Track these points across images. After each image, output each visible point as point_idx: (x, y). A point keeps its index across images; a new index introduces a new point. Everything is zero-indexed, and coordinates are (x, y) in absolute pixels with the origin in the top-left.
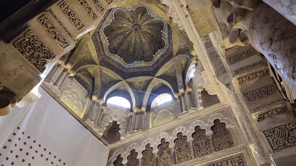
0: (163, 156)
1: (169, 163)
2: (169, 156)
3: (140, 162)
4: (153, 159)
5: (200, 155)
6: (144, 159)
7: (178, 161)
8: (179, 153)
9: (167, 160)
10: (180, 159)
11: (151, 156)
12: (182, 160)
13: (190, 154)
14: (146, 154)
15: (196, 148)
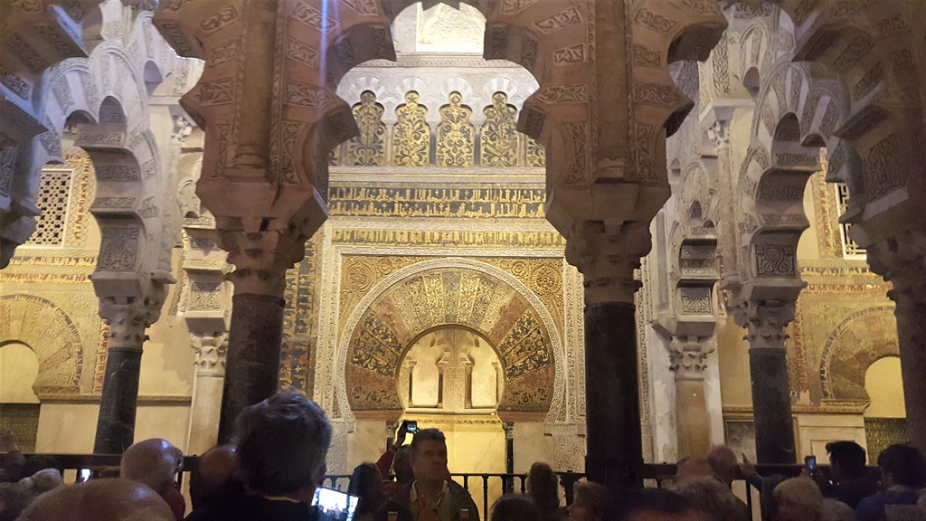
0: (449, 134)
1: (464, 156)
2: (464, 140)
3: (389, 130)
4: (422, 135)
5: (536, 162)
6: (397, 126)
7: (486, 159)
8: (489, 141)
9: (459, 148)
10: (490, 155)
11: (418, 125)
12: (496, 159)
13: (514, 152)
14: (404, 114)
15: (531, 143)
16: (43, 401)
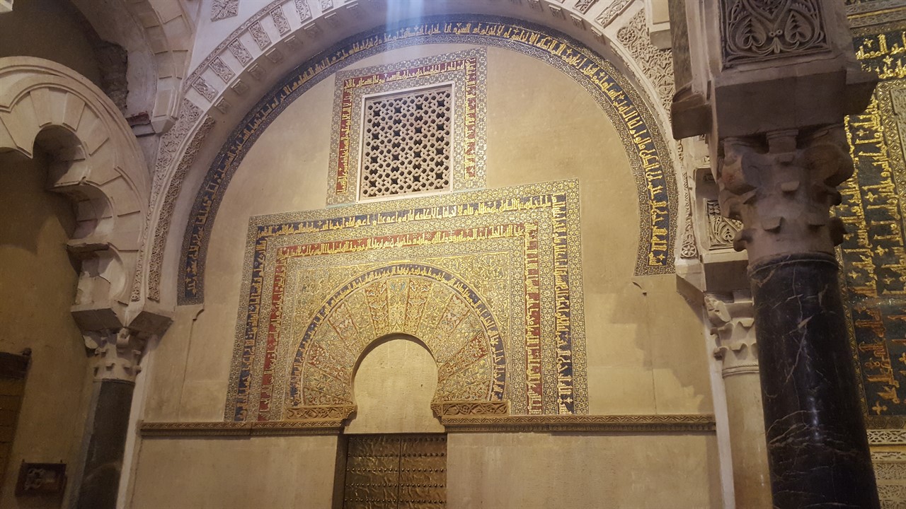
16: (451, 428)
